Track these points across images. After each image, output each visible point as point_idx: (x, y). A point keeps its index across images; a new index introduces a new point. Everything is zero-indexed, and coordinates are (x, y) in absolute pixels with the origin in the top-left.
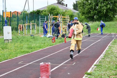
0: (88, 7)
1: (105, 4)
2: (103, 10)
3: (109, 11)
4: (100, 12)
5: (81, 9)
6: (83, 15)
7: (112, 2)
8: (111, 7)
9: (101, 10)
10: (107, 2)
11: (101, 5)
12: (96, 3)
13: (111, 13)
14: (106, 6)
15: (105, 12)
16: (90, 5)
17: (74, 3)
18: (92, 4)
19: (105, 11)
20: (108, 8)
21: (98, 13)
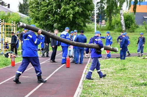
0: (45, 9)
1: (71, 5)
2: (69, 14)
3: (78, 16)
4: (63, 17)
5: (34, 12)
6: (36, 22)
7: (83, 3)
8: (81, 10)
9: (65, 15)
10: (75, 3)
11: (65, 7)
12: (58, 3)
13: (80, 20)
14: (73, 9)
15: (71, 18)
16: (47, 6)
17: (20, 3)
18: (52, 4)
19: (71, 15)
20: (76, 11)
21: (60, 20)
